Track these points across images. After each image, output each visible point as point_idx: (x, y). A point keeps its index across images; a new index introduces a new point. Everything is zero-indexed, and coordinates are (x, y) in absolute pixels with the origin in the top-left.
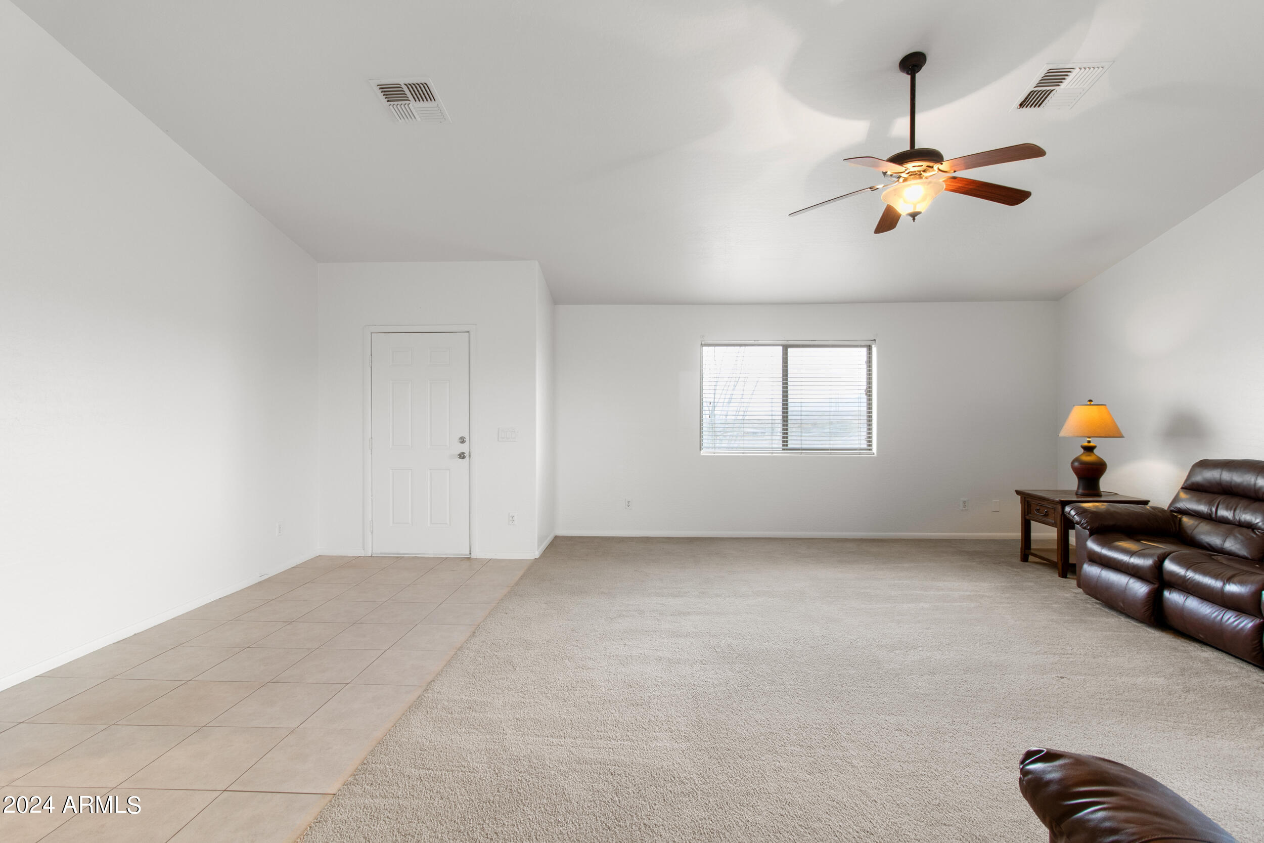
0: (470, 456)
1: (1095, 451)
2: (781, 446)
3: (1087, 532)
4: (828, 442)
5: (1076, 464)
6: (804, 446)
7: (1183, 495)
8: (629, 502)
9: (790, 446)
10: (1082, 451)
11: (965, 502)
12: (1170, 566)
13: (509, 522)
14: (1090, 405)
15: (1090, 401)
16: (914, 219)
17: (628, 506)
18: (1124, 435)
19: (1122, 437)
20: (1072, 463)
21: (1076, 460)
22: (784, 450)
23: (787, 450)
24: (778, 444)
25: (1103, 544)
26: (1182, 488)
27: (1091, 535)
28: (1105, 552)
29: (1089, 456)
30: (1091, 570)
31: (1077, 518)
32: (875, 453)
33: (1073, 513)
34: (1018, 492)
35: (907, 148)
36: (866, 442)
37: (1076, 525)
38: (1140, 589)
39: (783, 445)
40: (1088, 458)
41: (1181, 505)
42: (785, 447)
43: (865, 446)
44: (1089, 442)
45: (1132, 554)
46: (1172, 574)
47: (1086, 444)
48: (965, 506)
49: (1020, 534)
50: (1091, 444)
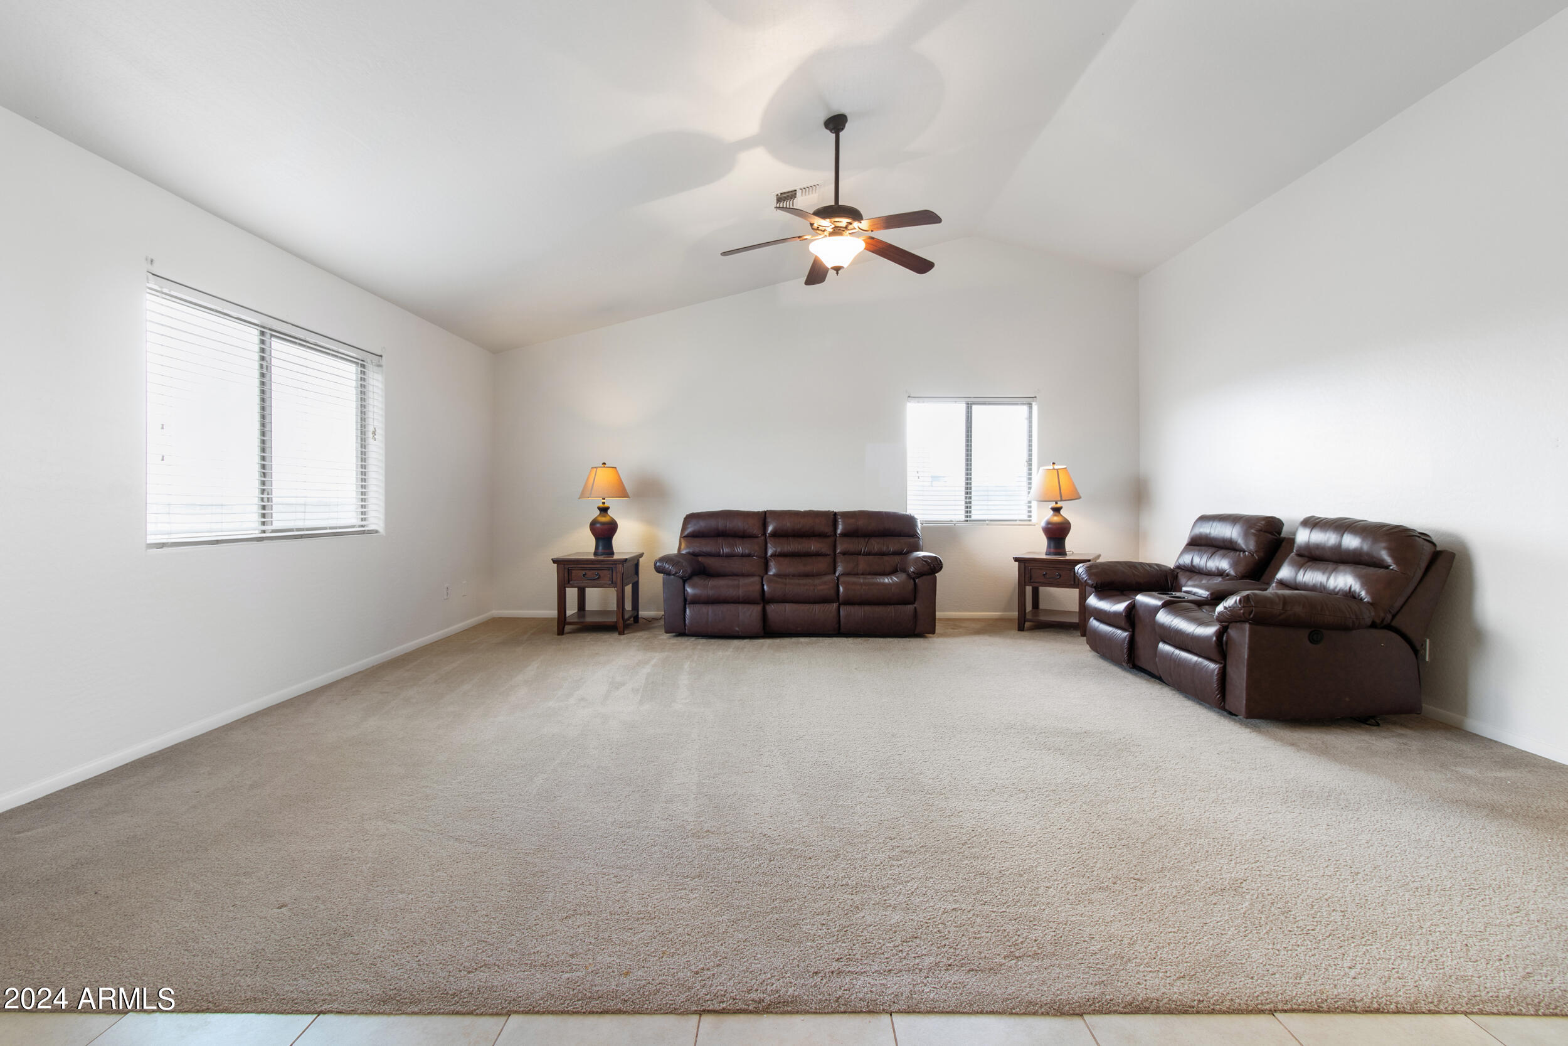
1: (609, 512)
14: (604, 467)
16: (837, 273)
29: (605, 517)
35: (832, 203)
44: (604, 503)
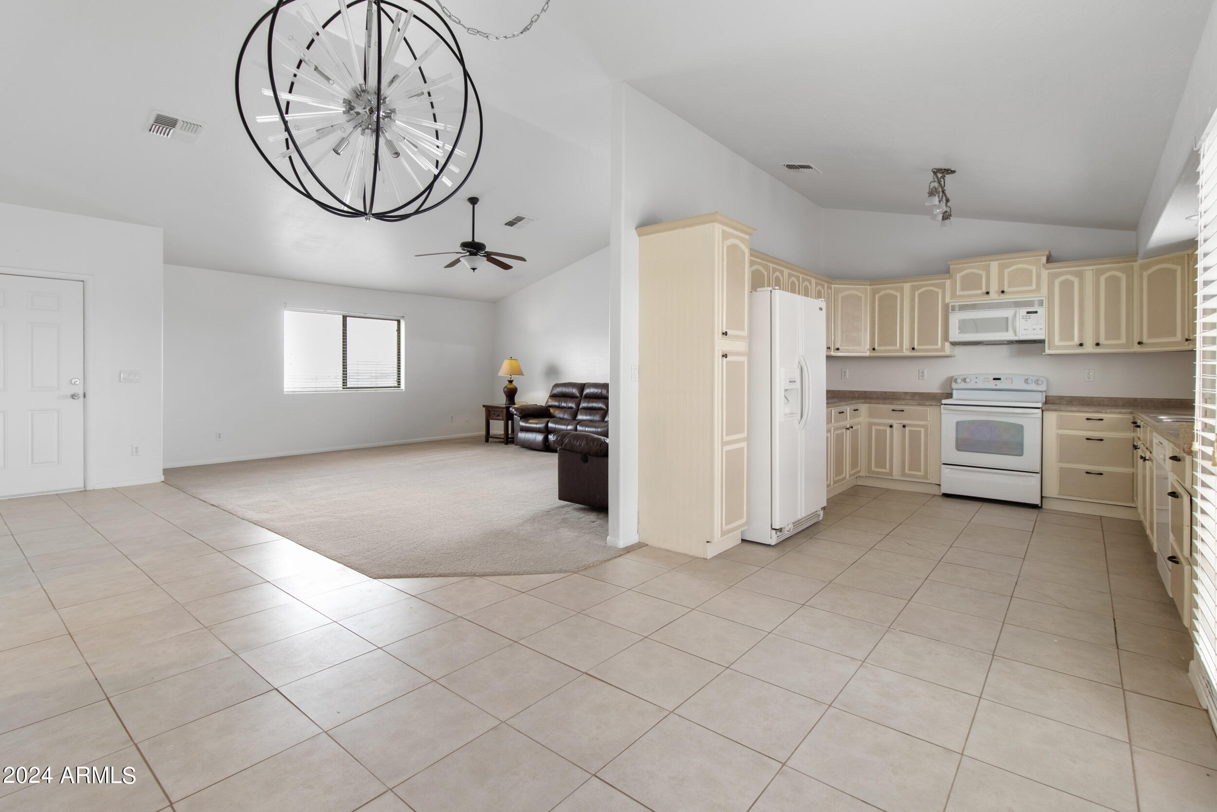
0: (85, 396)
2: (342, 386)
3: (519, 418)
4: (375, 383)
5: (505, 389)
6: (359, 386)
7: (550, 400)
8: (220, 434)
9: (348, 386)
10: (508, 382)
11: (452, 417)
12: (550, 425)
13: (132, 452)
15: (511, 358)
17: (219, 438)
18: (524, 374)
19: (523, 375)
20: (504, 389)
21: (505, 387)
22: (344, 388)
23: (346, 388)
24: (340, 384)
25: (526, 422)
26: (550, 396)
27: (521, 419)
28: (527, 425)
30: (522, 435)
31: (515, 412)
32: (404, 389)
33: (513, 410)
34: (484, 406)
36: (396, 382)
37: (515, 416)
38: (539, 437)
39: (344, 385)
40: (510, 386)
41: (550, 404)
42: (345, 387)
43: (396, 385)
45: (537, 424)
46: (551, 428)
47: (509, 379)
48: (452, 419)
49: (485, 432)
50: (512, 379)
